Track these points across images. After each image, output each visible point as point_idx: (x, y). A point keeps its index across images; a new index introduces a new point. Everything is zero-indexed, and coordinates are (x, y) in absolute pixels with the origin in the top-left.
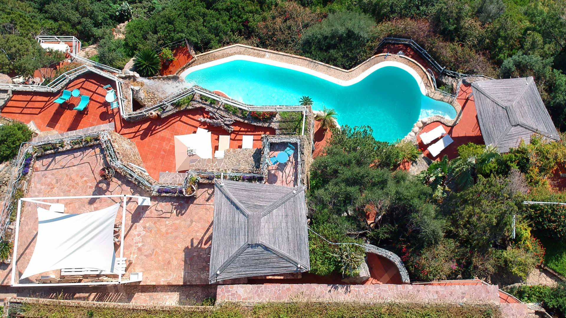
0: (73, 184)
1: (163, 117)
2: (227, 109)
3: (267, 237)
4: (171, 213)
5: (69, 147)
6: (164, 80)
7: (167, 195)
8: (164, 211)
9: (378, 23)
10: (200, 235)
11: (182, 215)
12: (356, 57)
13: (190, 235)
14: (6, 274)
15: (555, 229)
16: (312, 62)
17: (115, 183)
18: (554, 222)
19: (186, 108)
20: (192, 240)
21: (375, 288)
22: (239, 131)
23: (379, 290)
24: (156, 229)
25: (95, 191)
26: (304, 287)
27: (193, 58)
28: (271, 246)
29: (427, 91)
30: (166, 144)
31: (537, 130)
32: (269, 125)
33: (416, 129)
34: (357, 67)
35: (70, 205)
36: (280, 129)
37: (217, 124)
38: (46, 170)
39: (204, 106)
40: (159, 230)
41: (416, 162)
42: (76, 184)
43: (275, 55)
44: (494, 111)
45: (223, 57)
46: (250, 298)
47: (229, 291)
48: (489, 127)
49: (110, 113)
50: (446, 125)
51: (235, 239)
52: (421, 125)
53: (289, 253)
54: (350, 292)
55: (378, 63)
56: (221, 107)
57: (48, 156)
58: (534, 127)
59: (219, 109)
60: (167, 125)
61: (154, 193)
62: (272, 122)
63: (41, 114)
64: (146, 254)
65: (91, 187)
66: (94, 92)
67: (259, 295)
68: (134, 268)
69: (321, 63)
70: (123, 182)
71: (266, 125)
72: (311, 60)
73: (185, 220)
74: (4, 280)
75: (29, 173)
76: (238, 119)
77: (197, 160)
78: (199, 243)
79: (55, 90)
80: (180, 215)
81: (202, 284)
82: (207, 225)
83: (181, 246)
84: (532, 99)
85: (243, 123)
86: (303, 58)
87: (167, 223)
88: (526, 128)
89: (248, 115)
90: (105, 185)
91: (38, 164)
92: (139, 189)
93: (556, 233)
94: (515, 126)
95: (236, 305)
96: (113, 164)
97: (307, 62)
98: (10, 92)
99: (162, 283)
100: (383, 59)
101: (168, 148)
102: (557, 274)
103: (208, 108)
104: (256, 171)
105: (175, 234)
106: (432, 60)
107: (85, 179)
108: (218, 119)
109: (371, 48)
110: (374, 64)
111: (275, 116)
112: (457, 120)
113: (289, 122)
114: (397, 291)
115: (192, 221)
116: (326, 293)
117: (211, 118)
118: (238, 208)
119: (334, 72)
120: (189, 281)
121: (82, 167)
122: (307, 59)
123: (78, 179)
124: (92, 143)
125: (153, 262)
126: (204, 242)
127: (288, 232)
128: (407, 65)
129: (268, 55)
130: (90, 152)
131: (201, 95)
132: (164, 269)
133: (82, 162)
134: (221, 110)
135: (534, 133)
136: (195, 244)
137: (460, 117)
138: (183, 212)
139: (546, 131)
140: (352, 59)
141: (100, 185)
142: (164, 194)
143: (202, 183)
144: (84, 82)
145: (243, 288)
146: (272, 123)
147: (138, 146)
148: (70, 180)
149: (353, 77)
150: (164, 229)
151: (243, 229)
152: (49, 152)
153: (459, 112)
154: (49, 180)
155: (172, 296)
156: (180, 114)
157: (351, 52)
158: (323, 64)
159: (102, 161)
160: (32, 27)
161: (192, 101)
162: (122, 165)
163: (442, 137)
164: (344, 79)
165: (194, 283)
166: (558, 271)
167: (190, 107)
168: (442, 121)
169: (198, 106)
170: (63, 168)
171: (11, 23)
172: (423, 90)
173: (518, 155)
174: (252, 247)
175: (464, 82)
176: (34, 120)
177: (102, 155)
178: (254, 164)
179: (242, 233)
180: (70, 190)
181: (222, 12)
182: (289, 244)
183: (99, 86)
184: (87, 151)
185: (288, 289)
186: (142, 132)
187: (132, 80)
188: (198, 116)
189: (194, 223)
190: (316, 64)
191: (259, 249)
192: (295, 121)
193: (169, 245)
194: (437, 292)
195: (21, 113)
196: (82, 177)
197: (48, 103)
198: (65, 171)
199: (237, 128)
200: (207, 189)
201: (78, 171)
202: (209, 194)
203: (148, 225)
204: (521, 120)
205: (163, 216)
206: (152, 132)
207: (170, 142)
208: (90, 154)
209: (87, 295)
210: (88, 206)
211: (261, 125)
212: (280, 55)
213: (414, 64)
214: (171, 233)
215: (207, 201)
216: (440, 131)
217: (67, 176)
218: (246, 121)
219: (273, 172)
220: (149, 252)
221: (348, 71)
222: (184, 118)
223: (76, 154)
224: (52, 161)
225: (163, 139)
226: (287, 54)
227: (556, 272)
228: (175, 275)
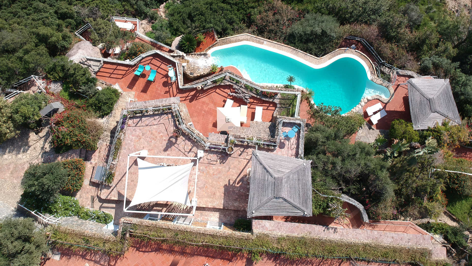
0: (153, 137)
1: (205, 89)
2: (246, 87)
3: (286, 193)
4: (217, 161)
5: (151, 113)
6: (198, 55)
7: (215, 150)
8: (212, 160)
9: (341, 25)
10: (234, 178)
11: (223, 163)
12: (326, 49)
13: (228, 177)
14: (109, 192)
15: (457, 188)
16: (295, 50)
17: (181, 139)
18: (457, 184)
19: (220, 84)
20: (229, 180)
21: (353, 231)
22: (253, 102)
23: (356, 232)
24: (206, 171)
25: (168, 143)
26: (307, 226)
27: (217, 40)
28: (289, 199)
29: (371, 77)
30: (206, 106)
31: (447, 116)
32: (273, 100)
33: (363, 104)
34: (325, 56)
35: (152, 151)
36: (280, 104)
37: (240, 97)
38: (135, 126)
39: (231, 84)
40: (208, 172)
41: (361, 127)
42: (155, 137)
43: (270, 43)
44: (421, 101)
45: (236, 41)
46: (274, 230)
47: (260, 224)
48: (417, 111)
49: (169, 82)
50: (382, 102)
51: (265, 192)
52: (367, 101)
53: (300, 204)
54: (337, 232)
55: (340, 54)
56: (243, 86)
57: (137, 117)
58: (446, 114)
59: (241, 87)
60: (207, 94)
61: (207, 148)
62: (275, 98)
63: (123, 79)
64: (200, 187)
65: (165, 140)
66: (159, 67)
67: (279, 229)
68: (192, 196)
69: (301, 51)
70: (186, 139)
71: (271, 100)
72: (294, 48)
73: (225, 167)
74: (108, 196)
75: (125, 128)
76: (253, 95)
77: (233, 127)
78: (233, 183)
79: (132, 63)
80: (222, 163)
81: (235, 209)
82: (239, 172)
83: (222, 184)
84: (447, 94)
85: (256, 98)
86: (289, 46)
87: (214, 168)
88: (441, 115)
89: (260, 93)
90: (174, 140)
91: (130, 122)
92: (196, 144)
93: (456, 191)
94: (434, 112)
95: (267, 236)
96: (180, 127)
97: (291, 50)
98: (102, 62)
99: (210, 207)
100: (344, 52)
101: (207, 109)
102: (451, 214)
103: (235, 86)
104: (272, 139)
105: (219, 176)
106: (376, 55)
107: (161, 134)
108: (240, 94)
109: (337, 44)
110: (337, 55)
111: (277, 95)
112: (390, 99)
113: (287, 99)
114: (368, 234)
115: (229, 168)
116: (322, 232)
117: (236, 93)
118: (267, 171)
119: (309, 58)
120: (227, 207)
121: (159, 126)
122: (292, 47)
123: (156, 134)
124: (167, 112)
125: (204, 193)
126: (237, 183)
127: (299, 191)
128: (360, 57)
129: (265, 42)
130: (165, 116)
131: (230, 77)
132: (211, 197)
133: (160, 123)
134: (243, 88)
135: (445, 118)
136: (231, 183)
137: (393, 98)
138: (224, 162)
139: (453, 118)
140: (323, 50)
141: (171, 139)
142: (213, 150)
143: (237, 144)
144: (152, 59)
145: (268, 222)
146: (275, 100)
147: (187, 106)
148: (151, 134)
149: (322, 63)
150: (211, 172)
151: (271, 186)
152: (138, 115)
153: (392, 94)
154: (138, 133)
155: (214, 214)
156: (215, 88)
157: (322, 46)
158: (302, 52)
159: (173, 123)
160: (110, 10)
161: (224, 80)
162: (186, 128)
163: (379, 111)
164: (316, 63)
165: (230, 208)
166: (452, 212)
167: (223, 84)
168: (380, 99)
169: (228, 83)
170: (147, 126)
171: (96, 7)
172: (369, 76)
173: (435, 133)
174: (276, 198)
175: (397, 73)
176: (119, 83)
177: (172, 119)
178: (269, 134)
179: (270, 189)
180: (151, 141)
181: (233, 6)
182: (300, 198)
183: (162, 63)
184: (163, 116)
185: (298, 227)
186: (190, 97)
187: (181, 58)
188: (227, 90)
189: (231, 170)
190: (297, 52)
191: (281, 200)
192: (290, 99)
193: (214, 182)
194: (393, 238)
195: (109, 77)
196: (159, 133)
197: (128, 72)
198: (148, 128)
199: (252, 100)
200: (239, 148)
201: (156, 129)
202: (241, 151)
203: (201, 168)
204: (438, 109)
205: (212, 163)
206: (197, 98)
207: (208, 106)
208: (165, 118)
209: (161, 208)
210: (164, 152)
211: (268, 100)
212: (273, 44)
213: (364, 57)
214: (216, 175)
215: (240, 155)
216: (379, 106)
217: (150, 131)
218: (258, 97)
219: (282, 141)
220: (202, 186)
221: (319, 58)
222: (218, 91)
223: (155, 117)
224: (140, 120)
225: (204, 103)
226: (278, 43)
227: (451, 213)
228: (218, 202)
